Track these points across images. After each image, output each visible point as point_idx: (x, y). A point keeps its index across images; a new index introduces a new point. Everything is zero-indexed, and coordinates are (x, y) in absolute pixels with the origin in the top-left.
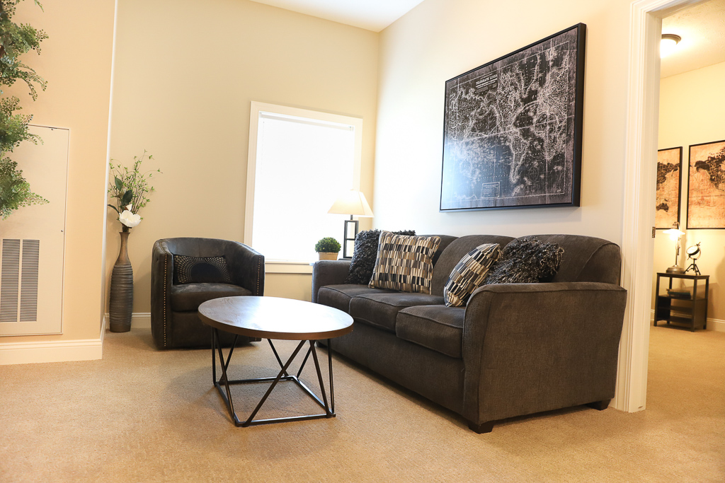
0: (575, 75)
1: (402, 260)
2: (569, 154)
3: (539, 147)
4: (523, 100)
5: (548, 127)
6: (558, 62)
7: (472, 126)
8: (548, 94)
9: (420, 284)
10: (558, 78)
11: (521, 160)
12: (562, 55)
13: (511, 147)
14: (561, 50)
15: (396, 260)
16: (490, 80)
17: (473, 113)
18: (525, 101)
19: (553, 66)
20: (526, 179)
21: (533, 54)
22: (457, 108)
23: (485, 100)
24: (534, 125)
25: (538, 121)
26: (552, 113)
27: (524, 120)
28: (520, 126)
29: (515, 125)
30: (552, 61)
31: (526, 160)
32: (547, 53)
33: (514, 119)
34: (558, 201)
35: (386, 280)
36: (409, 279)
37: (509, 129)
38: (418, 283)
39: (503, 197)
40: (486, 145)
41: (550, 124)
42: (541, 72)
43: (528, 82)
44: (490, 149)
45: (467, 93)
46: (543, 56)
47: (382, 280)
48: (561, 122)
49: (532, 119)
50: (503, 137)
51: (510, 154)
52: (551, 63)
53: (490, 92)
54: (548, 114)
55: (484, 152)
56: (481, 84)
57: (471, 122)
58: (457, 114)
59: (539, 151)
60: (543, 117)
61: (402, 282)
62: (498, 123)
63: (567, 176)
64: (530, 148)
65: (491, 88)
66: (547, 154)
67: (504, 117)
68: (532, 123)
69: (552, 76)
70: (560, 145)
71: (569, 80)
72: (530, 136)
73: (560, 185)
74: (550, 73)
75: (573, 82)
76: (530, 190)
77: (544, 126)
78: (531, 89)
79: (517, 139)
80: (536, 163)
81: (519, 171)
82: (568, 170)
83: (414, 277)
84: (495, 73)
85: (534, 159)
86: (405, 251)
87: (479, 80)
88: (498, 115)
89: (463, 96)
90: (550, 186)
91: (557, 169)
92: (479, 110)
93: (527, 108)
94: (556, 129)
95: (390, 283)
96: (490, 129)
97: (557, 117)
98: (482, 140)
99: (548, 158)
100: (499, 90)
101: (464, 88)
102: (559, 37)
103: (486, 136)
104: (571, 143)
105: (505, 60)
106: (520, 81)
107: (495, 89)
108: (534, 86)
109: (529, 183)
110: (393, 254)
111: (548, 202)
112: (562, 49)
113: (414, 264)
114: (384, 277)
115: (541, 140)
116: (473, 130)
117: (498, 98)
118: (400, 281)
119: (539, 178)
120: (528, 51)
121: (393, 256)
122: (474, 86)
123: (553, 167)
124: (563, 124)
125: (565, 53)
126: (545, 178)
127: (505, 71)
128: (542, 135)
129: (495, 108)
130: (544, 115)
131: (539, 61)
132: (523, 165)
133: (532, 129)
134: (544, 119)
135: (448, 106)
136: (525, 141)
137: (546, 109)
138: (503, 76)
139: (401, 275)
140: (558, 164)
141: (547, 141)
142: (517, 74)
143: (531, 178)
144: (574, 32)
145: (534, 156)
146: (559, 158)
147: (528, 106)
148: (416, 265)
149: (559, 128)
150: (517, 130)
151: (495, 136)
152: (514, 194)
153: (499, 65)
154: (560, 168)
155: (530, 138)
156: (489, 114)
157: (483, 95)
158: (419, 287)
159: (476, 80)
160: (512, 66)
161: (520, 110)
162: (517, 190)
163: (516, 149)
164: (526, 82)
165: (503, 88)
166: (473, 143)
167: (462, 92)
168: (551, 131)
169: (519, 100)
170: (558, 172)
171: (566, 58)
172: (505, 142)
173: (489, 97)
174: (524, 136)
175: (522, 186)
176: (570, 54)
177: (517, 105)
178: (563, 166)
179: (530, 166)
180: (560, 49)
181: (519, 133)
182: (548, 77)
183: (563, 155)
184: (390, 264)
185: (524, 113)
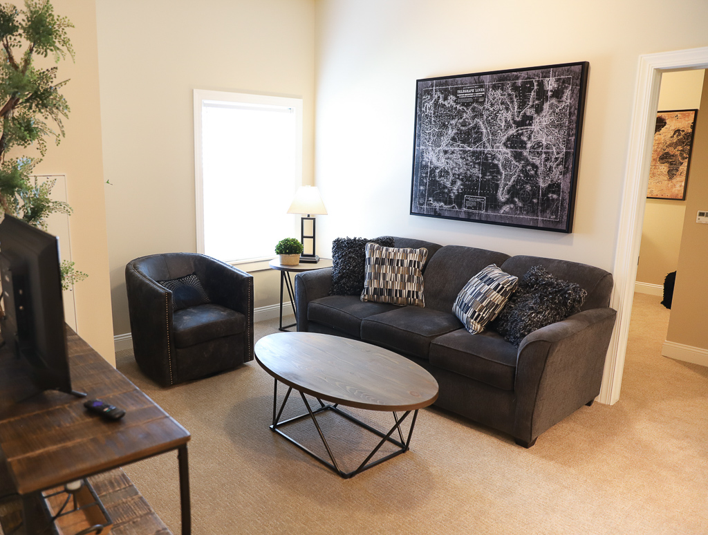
0: (576, 112)
1: (396, 275)
2: (565, 185)
3: (532, 172)
4: (515, 122)
5: (544, 156)
6: (558, 94)
7: (452, 135)
8: (545, 123)
9: (415, 297)
10: (557, 110)
11: (512, 181)
12: (563, 89)
13: (500, 166)
14: (562, 84)
15: (390, 275)
16: (475, 92)
17: (453, 122)
18: (518, 124)
19: (552, 96)
20: (516, 200)
21: (528, 78)
22: (432, 112)
23: (469, 111)
24: (528, 150)
25: (533, 147)
26: (548, 142)
27: (515, 143)
28: (511, 147)
29: (505, 144)
30: (551, 91)
31: (517, 181)
32: (546, 82)
33: (504, 139)
34: (551, 226)
35: (382, 294)
36: (405, 293)
37: (498, 147)
38: (413, 297)
39: (490, 213)
40: (469, 158)
41: (545, 153)
42: (538, 99)
43: (522, 105)
44: (475, 163)
45: (445, 99)
46: (541, 84)
47: (378, 295)
48: (558, 153)
49: (526, 144)
50: (490, 154)
51: (499, 172)
52: (550, 94)
53: (475, 105)
54: (544, 143)
55: (467, 164)
56: (465, 94)
57: (450, 131)
58: (433, 119)
59: (532, 176)
60: (539, 144)
61: (398, 296)
62: (485, 139)
63: (562, 205)
64: (522, 171)
65: (476, 100)
66: (541, 180)
67: (492, 134)
68: (525, 148)
69: (551, 106)
70: (556, 174)
71: (570, 115)
72: (523, 160)
73: (555, 212)
74: (548, 103)
75: (574, 118)
76: (521, 211)
77: (539, 154)
78: (525, 113)
79: (506, 159)
80: (528, 187)
81: (509, 192)
82: (563, 199)
83: (409, 292)
84: (481, 87)
85: (527, 183)
86: (397, 265)
87: (461, 89)
88: (484, 131)
89: (441, 101)
90: (543, 211)
91: (552, 197)
92: (461, 121)
93: (520, 131)
94: (553, 160)
95: (385, 297)
96: (475, 143)
97: (554, 148)
98: (465, 152)
99: (542, 184)
100: (487, 105)
101: (442, 93)
102: (560, 69)
103: (469, 149)
104: (569, 175)
105: (495, 76)
106: (512, 102)
107: (482, 103)
108: (529, 111)
109: (520, 205)
110: (386, 269)
111: (540, 225)
112: (564, 82)
113: (408, 278)
114: (379, 292)
115: (535, 166)
116: (453, 139)
117: (485, 114)
118: (396, 295)
119: (532, 202)
120: (524, 74)
121: (386, 271)
122: (455, 94)
123: (548, 194)
124: (561, 156)
125: (567, 88)
126: (538, 202)
127: (495, 87)
128: (537, 161)
129: (481, 123)
130: (539, 143)
131: (536, 88)
132: (513, 186)
133: (525, 154)
134: (540, 146)
135: (420, 108)
136: (517, 164)
137: (543, 138)
138: (491, 92)
139: (396, 290)
140: (554, 192)
141: (541, 169)
142: (509, 95)
143: (522, 200)
144: (578, 68)
145: (527, 179)
146: (554, 187)
147: (522, 129)
148: (410, 279)
149: (556, 159)
150: (508, 151)
151: (480, 152)
152: (502, 211)
153: (487, 80)
154: (555, 196)
155: (523, 162)
156: (474, 128)
157: (466, 106)
158: (414, 300)
159: (458, 89)
160: (503, 85)
161: (512, 131)
162: (506, 208)
163: (505, 169)
164: (520, 105)
165: (492, 105)
166: (453, 153)
167: (439, 97)
168: (547, 160)
169: (511, 122)
170: (553, 200)
171: (568, 93)
172: (493, 160)
173: (473, 109)
174: (515, 158)
175: (512, 206)
176: (572, 90)
177: (508, 126)
178: (559, 195)
179: (521, 189)
180: (561, 81)
181: (510, 154)
182: (546, 106)
183: (559, 185)
184: (384, 279)
185: (517, 136)
